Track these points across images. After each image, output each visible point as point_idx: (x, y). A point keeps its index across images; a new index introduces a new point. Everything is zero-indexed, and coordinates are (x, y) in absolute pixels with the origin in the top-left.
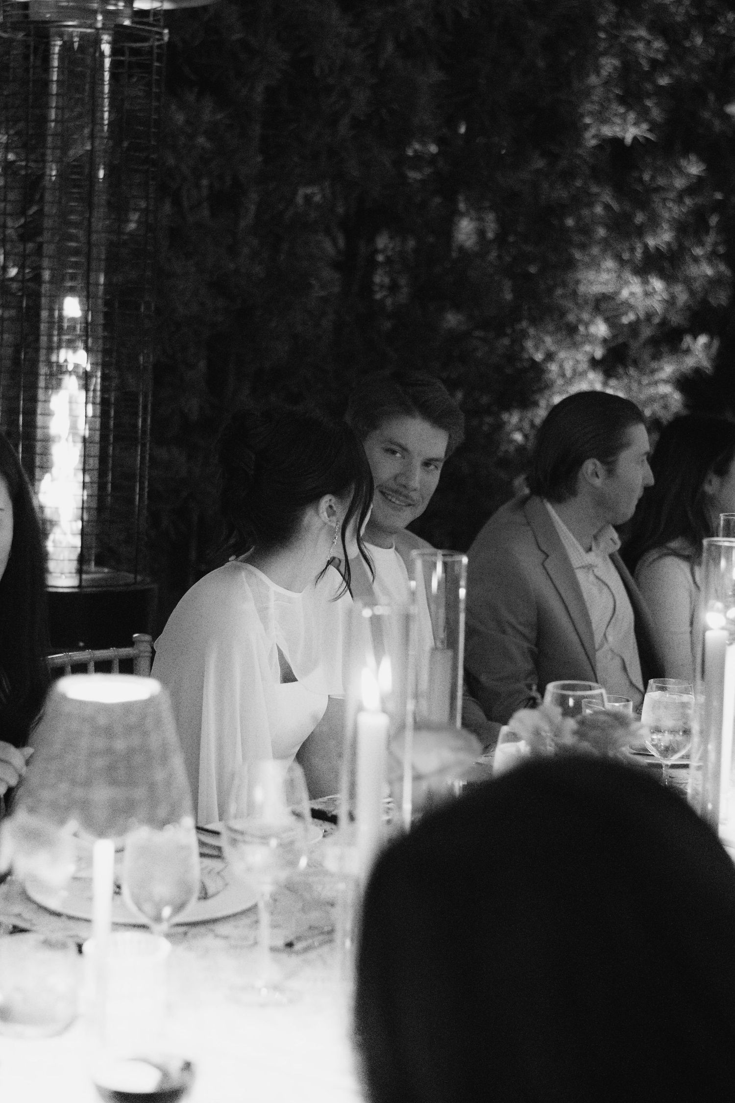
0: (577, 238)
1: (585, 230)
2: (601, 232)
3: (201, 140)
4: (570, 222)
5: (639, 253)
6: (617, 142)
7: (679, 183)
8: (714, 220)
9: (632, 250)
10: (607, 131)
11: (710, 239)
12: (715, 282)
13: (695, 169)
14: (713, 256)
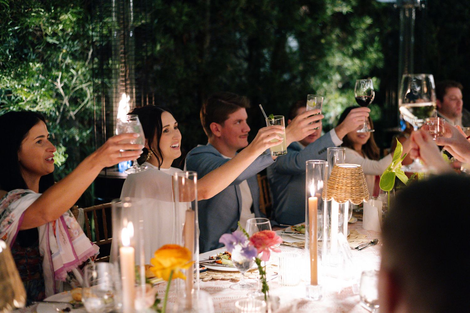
0: (327, 46)
1: (329, 44)
2: (336, 44)
3: (184, 18)
4: (323, 41)
5: (351, 51)
6: (340, 13)
7: (364, 26)
8: (377, 38)
9: (348, 50)
10: (337, 9)
11: (376, 45)
12: (378, 60)
13: (369, 21)
14: (377, 51)
